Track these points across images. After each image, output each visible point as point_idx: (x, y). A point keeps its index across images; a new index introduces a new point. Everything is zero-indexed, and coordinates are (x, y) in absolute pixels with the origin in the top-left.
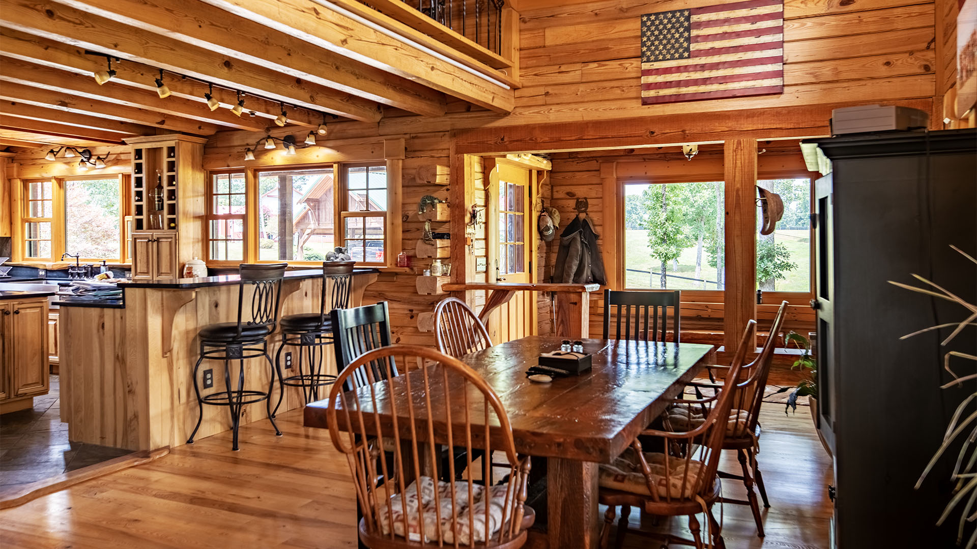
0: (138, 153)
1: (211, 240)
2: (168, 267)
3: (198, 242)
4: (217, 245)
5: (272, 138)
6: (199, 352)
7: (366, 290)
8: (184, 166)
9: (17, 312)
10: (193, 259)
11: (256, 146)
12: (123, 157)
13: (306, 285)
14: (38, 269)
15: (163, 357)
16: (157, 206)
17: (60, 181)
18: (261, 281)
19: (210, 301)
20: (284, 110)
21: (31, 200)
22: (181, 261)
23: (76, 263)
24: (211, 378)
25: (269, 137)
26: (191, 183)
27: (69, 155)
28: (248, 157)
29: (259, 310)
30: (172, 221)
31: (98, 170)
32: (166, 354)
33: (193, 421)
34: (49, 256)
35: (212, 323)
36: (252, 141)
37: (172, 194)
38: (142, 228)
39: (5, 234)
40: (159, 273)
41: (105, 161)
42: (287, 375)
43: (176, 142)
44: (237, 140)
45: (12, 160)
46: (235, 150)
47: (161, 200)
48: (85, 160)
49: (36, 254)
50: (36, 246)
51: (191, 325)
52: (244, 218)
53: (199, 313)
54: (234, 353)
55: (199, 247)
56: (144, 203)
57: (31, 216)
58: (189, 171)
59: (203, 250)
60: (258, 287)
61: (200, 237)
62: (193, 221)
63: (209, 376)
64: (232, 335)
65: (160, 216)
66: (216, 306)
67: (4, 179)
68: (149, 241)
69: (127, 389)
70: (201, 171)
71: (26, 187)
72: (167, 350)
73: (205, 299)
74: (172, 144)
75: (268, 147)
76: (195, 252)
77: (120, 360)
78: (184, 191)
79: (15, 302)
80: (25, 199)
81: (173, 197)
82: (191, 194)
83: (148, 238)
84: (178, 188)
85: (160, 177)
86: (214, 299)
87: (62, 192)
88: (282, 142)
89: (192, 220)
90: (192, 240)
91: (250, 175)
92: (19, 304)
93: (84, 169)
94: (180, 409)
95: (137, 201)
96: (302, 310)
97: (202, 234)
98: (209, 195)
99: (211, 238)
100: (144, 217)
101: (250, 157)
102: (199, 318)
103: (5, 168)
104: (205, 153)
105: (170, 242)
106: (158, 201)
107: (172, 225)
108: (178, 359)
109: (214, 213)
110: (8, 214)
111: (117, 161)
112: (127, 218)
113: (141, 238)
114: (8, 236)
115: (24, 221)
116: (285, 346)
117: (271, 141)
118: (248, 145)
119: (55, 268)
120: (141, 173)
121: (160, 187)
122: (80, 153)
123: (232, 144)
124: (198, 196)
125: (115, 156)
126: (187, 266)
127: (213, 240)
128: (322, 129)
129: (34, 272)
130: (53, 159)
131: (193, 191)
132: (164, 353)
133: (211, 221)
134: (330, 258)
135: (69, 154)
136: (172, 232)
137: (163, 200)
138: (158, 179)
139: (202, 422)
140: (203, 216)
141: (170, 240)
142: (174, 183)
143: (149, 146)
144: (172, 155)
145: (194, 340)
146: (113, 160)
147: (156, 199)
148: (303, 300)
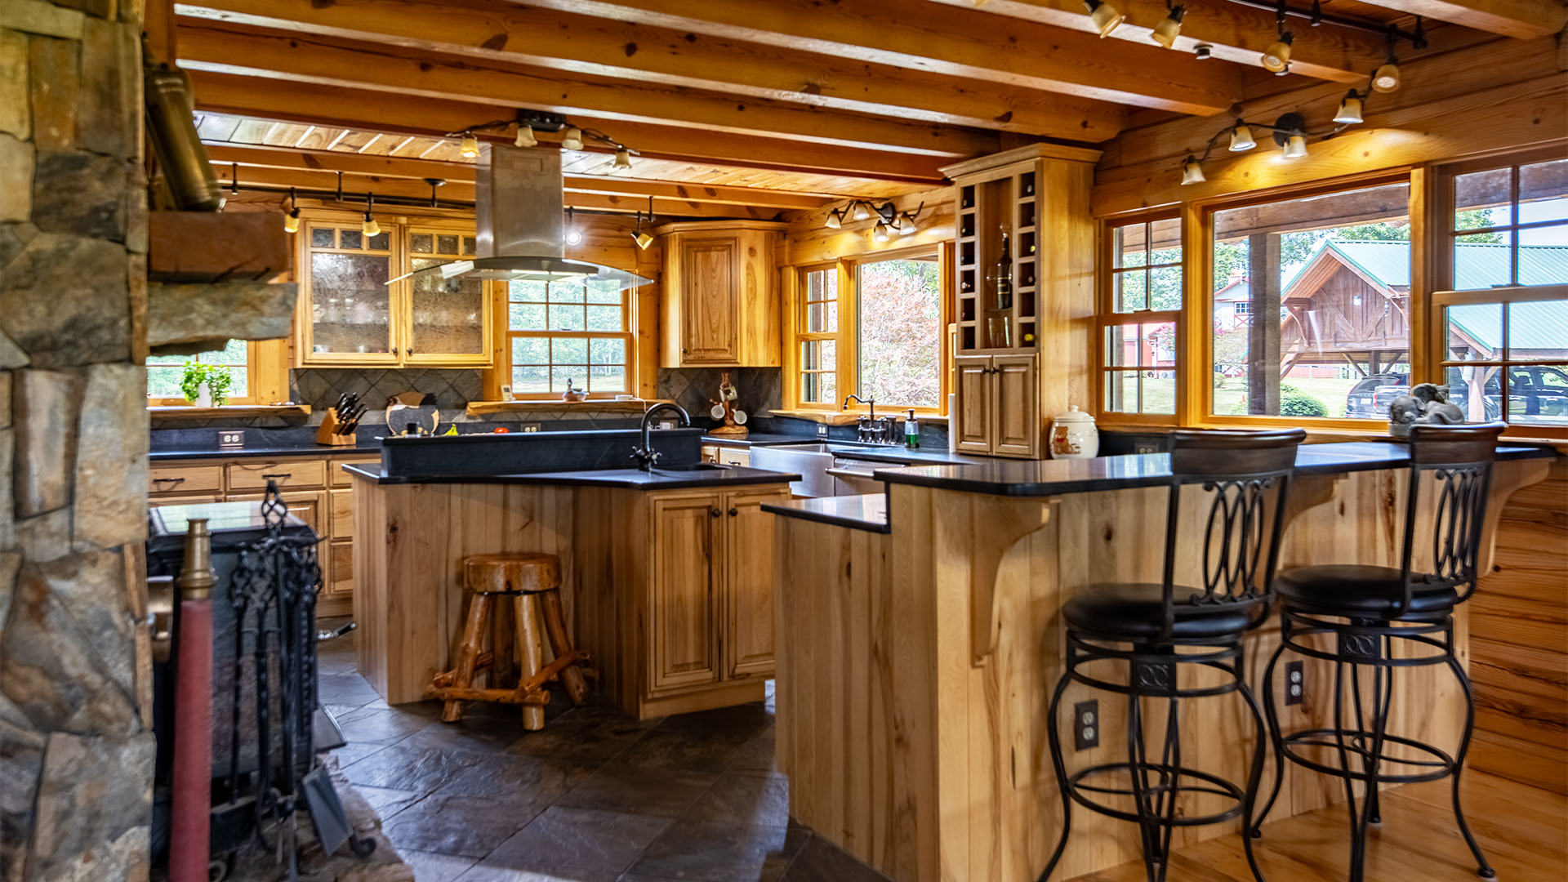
0: (968, 194)
1: (1107, 369)
2: (1020, 426)
3: (1081, 373)
4: (1120, 380)
5: (1247, 125)
6: (1063, 655)
7: (1509, 502)
8: (1052, 212)
9: (733, 513)
10: (1070, 409)
11: (1208, 150)
12: (945, 210)
13: (1346, 488)
14: (816, 422)
15: (974, 666)
16: (999, 297)
17: (850, 265)
18: (1231, 481)
19: (1091, 523)
20: (1285, 30)
21: (810, 303)
22: (1046, 414)
23: (869, 413)
24: (1095, 726)
25: (1240, 123)
26: (1067, 247)
27: (861, 215)
28: (1190, 176)
29: (1224, 562)
30: (1028, 328)
31: (906, 239)
32: (980, 659)
33: (1048, 835)
34: (833, 401)
35: (1097, 580)
36: (1198, 141)
37: (1029, 273)
38: (973, 347)
39: (773, 362)
40: (1003, 439)
41: (917, 219)
42: (1292, 721)
43: (1036, 162)
44: (1165, 144)
45: (784, 233)
46: (1160, 168)
47: (1007, 286)
48: (884, 221)
49: (815, 398)
50: (815, 382)
51: (1044, 586)
52: (1179, 318)
53: (1066, 554)
54: (1150, 679)
55: (1082, 382)
56: (976, 295)
57: (809, 330)
58: (1064, 223)
59: (1090, 391)
60: (1221, 498)
61: (1084, 362)
62: (1071, 330)
63: (1088, 718)
64: (1145, 627)
65: (1006, 319)
66: (1109, 536)
67: (772, 268)
68: (985, 371)
69: (895, 734)
70: (1087, 221)
71: (802, 281)
72: (981, 648)
73: (1080, 517)
74: (1029, 166)
75: (1237, 146)
76: (1075, 396)
77: (881, 658)
78: (1052, 267)
79: (731, 492)
80: (802, 302)
81: (1030, 279)
82: (1067, 271)
83: (984, 366)
84: (1039, 260)
85: (1007, 240)
86: (1102, 518)
87: (853, 285)
88: (1271, 131)
89: (1068, 326)
90: (1066, 370)
91: (1194, 220)
92: (738, 496)
93: (883, 239)
94: (1015, 799)
95: (966, 291)
96: (1332, 552)
97: (1089, 355)
98: (1105, 273)
99: (1107, 364)
100: (976, 323)
101: (1195, 176)
102: (1065, 567)
103: (774, 249)
104: (1096, 182)
105: (1025, 374)
106: (1004, 289)
107: (1029, 337)
108: (1010, 673)
109: (1115, 310)
110: (777, 328)
111: (937, 219)
112: (953, 328)
113: (972, 367)
114: (777, 365)
115: (800, 338)
116: (1286, 650)
117: (1244, 132)
118: (1188, 150)
119: (839, 422)
120: (973, 234)
121: (1007, 260)
122: (877, 210)
123: (1153, 155)
124: (1081, 275)
125: (932, 209)
126: (1057, 425)
127: (1111, 369)
128: (1385, 74)
129: (810, 428)
130: (837, 226)
131: (1071, 266)
132: (975, 658)
133: (1107, 329)
134: (1402, 412)
135: (860, 213)
136: (1026, 354)
137: (1011, 286)
138: (1003, 245)
139: (1072, 837)
140: (1091, 317)
141: (1023, 369)
142: (1033, 248)
143: (985, 177)
144: (1029, 190)
145: (1053, 622)
146: (930, 217)
147: (999, 286)
148: (1333, 525)
